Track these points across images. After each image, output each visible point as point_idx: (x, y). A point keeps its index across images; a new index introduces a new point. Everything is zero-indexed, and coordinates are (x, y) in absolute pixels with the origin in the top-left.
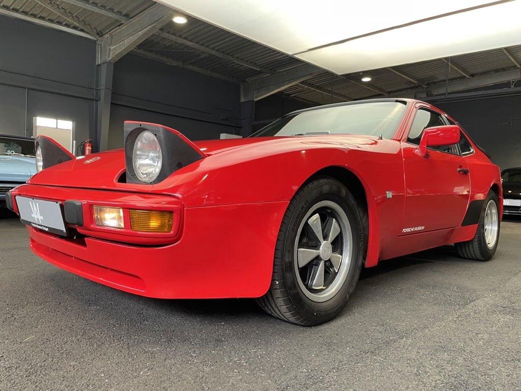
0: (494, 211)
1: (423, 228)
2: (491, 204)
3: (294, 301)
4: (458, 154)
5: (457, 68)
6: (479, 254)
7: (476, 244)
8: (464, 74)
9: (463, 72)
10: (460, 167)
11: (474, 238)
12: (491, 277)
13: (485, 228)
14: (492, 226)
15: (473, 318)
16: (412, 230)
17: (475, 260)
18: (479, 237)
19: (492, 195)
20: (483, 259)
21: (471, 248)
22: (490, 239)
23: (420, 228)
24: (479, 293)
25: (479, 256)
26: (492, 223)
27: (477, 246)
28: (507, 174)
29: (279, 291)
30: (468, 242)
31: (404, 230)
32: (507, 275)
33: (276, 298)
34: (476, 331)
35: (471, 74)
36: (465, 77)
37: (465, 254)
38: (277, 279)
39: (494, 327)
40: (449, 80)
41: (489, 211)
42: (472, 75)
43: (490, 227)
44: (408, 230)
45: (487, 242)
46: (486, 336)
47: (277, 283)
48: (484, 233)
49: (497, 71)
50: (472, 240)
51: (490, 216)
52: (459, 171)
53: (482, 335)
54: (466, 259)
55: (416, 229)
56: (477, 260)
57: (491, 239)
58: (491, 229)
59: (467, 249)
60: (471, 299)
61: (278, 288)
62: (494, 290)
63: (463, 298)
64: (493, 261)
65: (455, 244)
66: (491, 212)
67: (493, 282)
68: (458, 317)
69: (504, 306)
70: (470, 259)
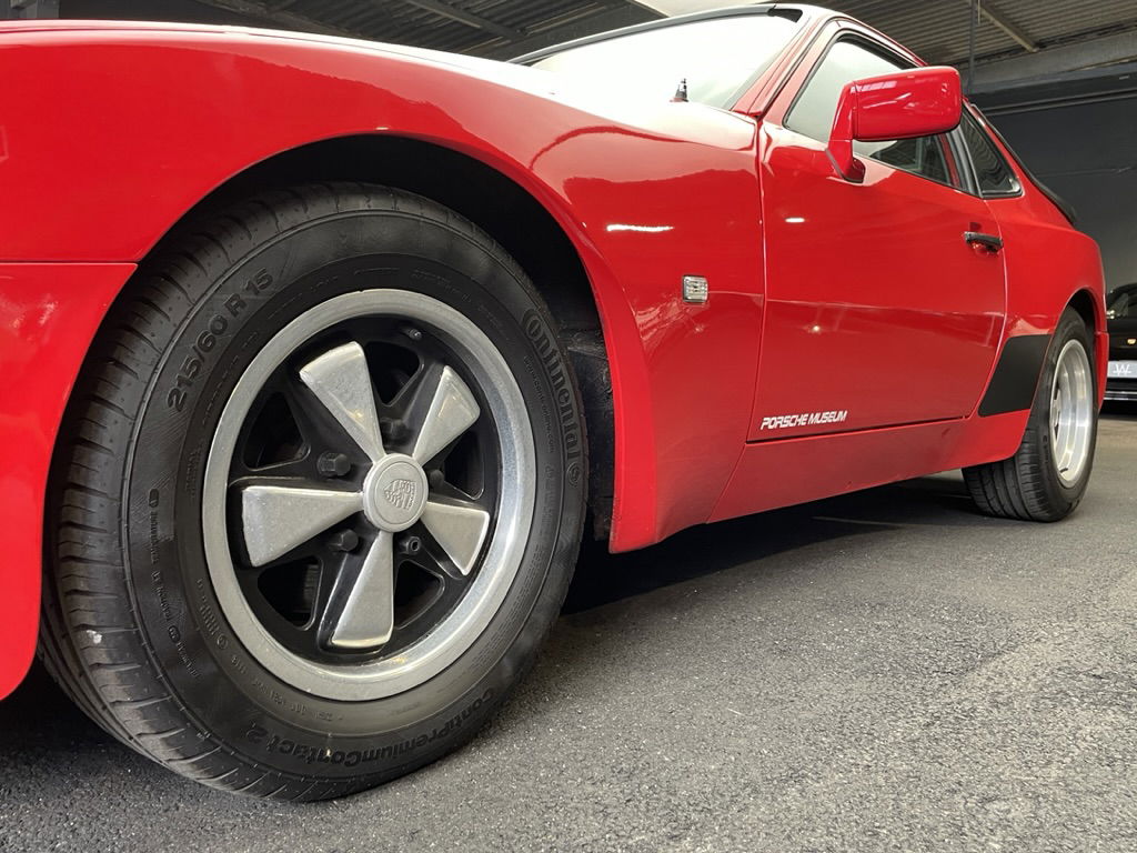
0: (1082, 373)
1: (842, 416)
2: (1071, 350)
3: (198, 711)
4: (971, 190)
5: (1004, 24)
6: (1035, 501)
7: (1024, 469)
8: (1021, 42)
9: (1017, 33)
10: (975, 227)
11: (1019, 453)
12: (1065, 571)
13: (1052, 425)
14: (1074, 418)
15: (983, 724)
16: (802, 420)
17: (1026, 520)
18: (1035, 451)
19: (1076, 323)
20: (1045, 514)
21: (1010, 482)
22: (1067, 456)
23: (829, 417)
24: (1019, 624)
25: (1033, 506)
26: (1074, 410)
27: (1028, 478)
28: (1125, 299)
29: (111, 672)
30: (1001, 463)
31: (769, 422)
32: (1115, 564)
33: (113, 704)
34: (981, 788)
35: (1037, 40)
36: (1024, 49)
37: (994, 503)
38: (93, 623)
39: (1054, 766)
40: (978, 59)
41: (1066, 375)
42: (1041, 45)
43: (1069, 423)
44: (785, 422)
45: (1060, 467)
46: (1020, 811)
47: (98, 639)
48: (1048, 439)
49: (1104, 31)
50: (1013, 458)
51: (1068, 389)
52: (971, 241)
53: (1003, 806)
54: (996, 515)
55: (815, 419)
56: (1028, 518)
57: (1069, 457)
58: (1073, 426)
59: (1000, 488)
60: (989, 648)
61: (104, 659)
62: (1070, 613)
63: (965, 645)
64: (1076, 522)
65: (964, 471)
66: (1072, 376)
67: (1071, 587)
68: (928, 725)
69: (1099, 673)
70: (1008, 517)
